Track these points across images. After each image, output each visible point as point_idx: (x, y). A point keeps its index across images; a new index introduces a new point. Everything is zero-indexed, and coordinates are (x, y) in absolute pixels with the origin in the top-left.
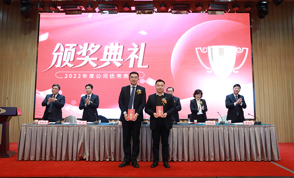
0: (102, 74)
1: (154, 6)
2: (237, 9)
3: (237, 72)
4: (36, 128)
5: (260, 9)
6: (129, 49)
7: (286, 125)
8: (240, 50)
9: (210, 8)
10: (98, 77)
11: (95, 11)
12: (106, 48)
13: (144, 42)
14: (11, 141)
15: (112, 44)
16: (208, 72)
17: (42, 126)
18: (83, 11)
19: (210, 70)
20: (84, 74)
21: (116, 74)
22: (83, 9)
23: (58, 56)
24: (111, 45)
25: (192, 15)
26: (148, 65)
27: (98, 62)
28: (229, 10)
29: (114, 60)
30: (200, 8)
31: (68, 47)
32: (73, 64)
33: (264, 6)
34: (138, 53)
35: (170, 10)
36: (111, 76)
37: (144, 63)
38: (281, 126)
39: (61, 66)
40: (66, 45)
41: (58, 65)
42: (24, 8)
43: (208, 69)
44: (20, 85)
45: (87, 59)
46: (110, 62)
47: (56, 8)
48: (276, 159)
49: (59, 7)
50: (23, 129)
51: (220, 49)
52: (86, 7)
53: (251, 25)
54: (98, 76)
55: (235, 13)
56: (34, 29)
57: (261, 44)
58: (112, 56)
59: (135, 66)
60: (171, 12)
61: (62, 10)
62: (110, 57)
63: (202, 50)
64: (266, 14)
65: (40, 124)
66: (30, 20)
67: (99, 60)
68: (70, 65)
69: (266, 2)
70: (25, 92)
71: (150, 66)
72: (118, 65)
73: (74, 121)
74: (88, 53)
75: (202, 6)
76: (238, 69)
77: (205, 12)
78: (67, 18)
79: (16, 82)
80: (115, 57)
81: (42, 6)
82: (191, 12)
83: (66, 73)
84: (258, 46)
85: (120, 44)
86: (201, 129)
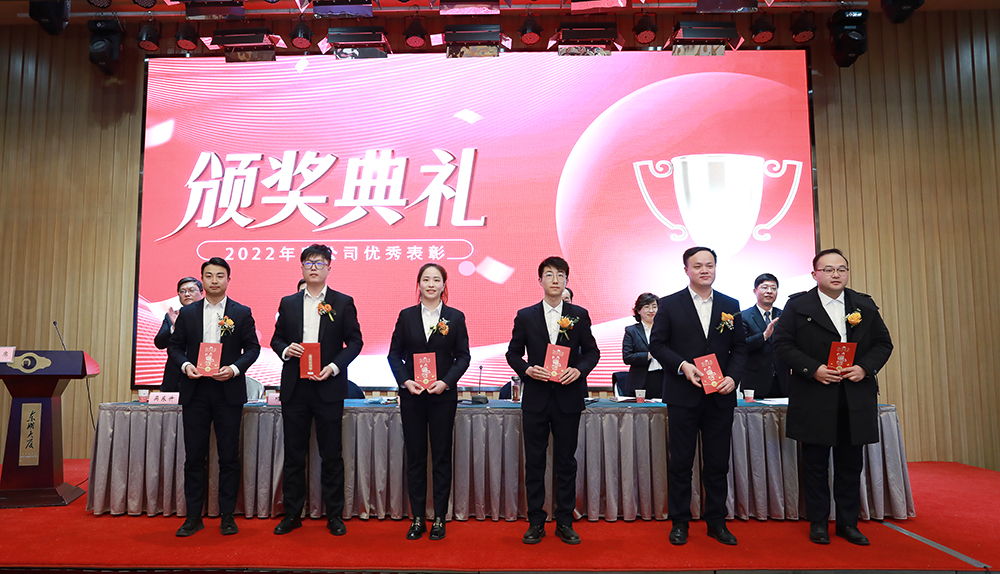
0: (339, 247)
1: (502, 32)
2: (766, 36)
3: (767, 237)
4: (144, 414)
5: (841, 36)
6: (425, 169)
7: (923, 406)
8: (775, 169)
9: (680, 35)
11: (317, 50)
12: (353, 165)
13: (472, 146)
14: (66, 455)
15: (371, 153)
16: (673, 237)
17: (162, 409)
18: (280, 51)
19: (679, 232)
20: (284, 248)
21: (383, 247)
22: (281, 44)
23: (205, 191)
24: (366, 155)
25: (621, 59)
26: (486, 218)
27: (329, 210)
28: (742, 40)
29: (378, 203)
30: (647, 35)
31: (236, 163)
32: (251, 216)
33: (855, 27)
34: (453, 181)
35: (551, 43)
36: (370, 253)
37: (470, 211)
38: (906, 410)
39: (213, 223)
40: (230, 157)
41: (205, 221)
42: (100, 46)
43: (672, 228)
44: (89, 283)
45: (293, 200)
46: (364, 208)
47: (196, 44)
48: (903, 514)
49: (207, 41)
50: (105, 418)
51: (710, 164)
52: (290, 37)
53: (809, 88)
55: (755, 49)
56: (131, 109)
57: (842, 148)
58: (373, 189)
59: (441, 223)
60: (554, 49)
61: (216, 47)
62: (364, 193)
63: (656, 169)
64: (862, 53)
65: (156, 402)
66: (119, 82)
67: (330, 202)
68: (242, 221)
69: (860, 15)
70: (104, 305)
71: (489, 221)
72: (391, 217)
73: (256, 393)
74: (295, 180)
75: (654, 31)
76: (769, 228)
77: (663, 50)
78: (231, 72)
79: (77, 274)
80: (380, 193)
81: (156, 38)
82: (619, 47)
83: (230, 245)
84: (834, 155)
85: (396, 154)
86: (659, 418)
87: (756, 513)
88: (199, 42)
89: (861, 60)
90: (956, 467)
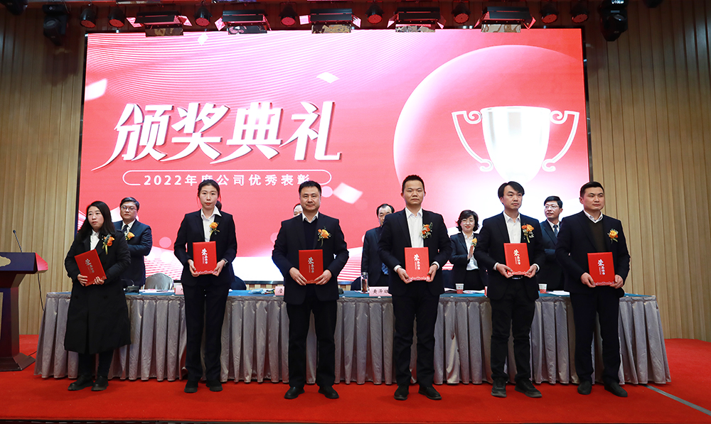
0: (230, 176)
1: (353, 14)
2: (551, 18)
3: (553, 169)
5: (608, 18)
6: (295, 117)
7: (671, 297)
8: (558, 118)
9: (487, 17)
10: (223, 182)
11: (214, 27)
12: (241, 113)
13: (331, 100)
14: (22, 331)
15: (254, 105)
16: (482, 169)
18: (186, 28)
19: (486, 165)
20: (189, 176)
21: (263, 175)
22: (187, 23)
23: (129, 133)
24: (251, 106)
25: (443, 34)
26: (341, 154)
27: (222, 147)
28: (534, 21)
29: (260, 142)
30: (462, 17)
31: (153, 112)
32: (164, 152)
33: (618, 12)
34: (316, 126)
35: (390, 23)
36: (253, 180)
37: (329, 149)
39: (136, 157)
40: (148, 108)
41: (129, 155)
42: (51, 24)
43: (481, 162)
44: (42, 202)
45: (196, 140)
46: (249, 146)
47: (124, 23)
49: (132, 20)
50: (51, 304)
51: (510, 114)
52: (194, 18)
53: (584, 58)
54: (222, 180)
55: (542, 28)
56: (75, 71)
57: (609, 103)
58: (255, 132)
59: (307, 157)
60: (393, 27)
61: (138, 25)
62: (249, 135)
63: (469, 117)
64: (624, 30)
66: (66, 52)
67: (224, 141)
68: (157, 156)
69: (622, 2)
70: (53, 218)
71: (343, 156)
73: (167, 285)
74: (197, 125)
75: (468, 14)
76: (554, 162)
77: (473, 28)
78: (149, 44)
79: (33, 195)
80: (261, 135)
81: (93, 18)
82: (442, 26)
83: (147, 173)
84: (603, 107)
85: (273, 105)
86: (475, 306)
87: (548, 378)
88: (126, 22)
89: (623, 36)
90: (696, 343)
